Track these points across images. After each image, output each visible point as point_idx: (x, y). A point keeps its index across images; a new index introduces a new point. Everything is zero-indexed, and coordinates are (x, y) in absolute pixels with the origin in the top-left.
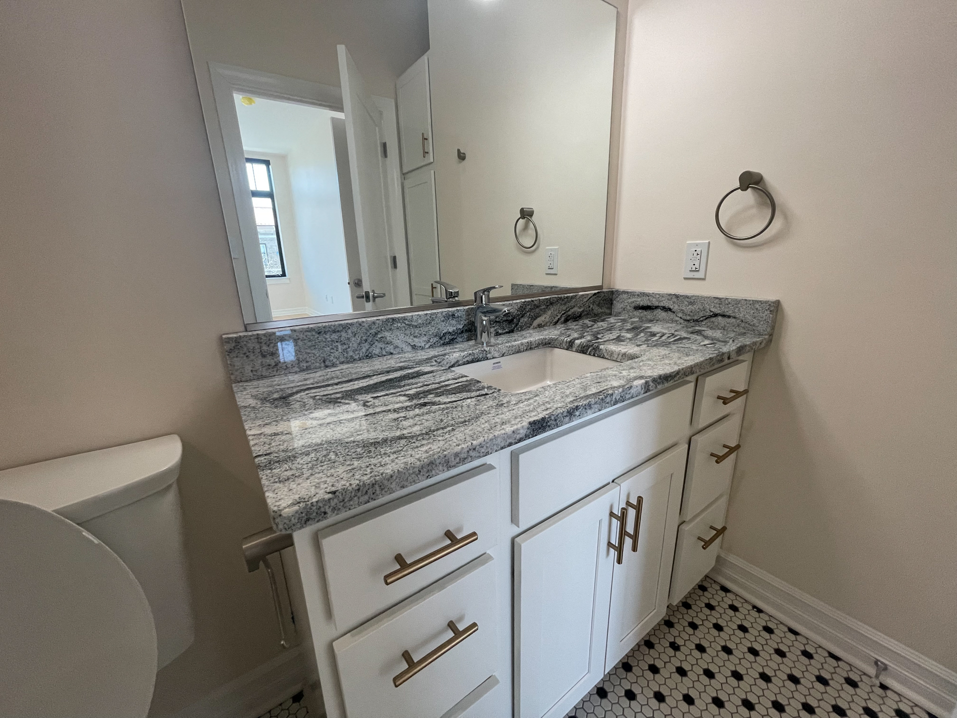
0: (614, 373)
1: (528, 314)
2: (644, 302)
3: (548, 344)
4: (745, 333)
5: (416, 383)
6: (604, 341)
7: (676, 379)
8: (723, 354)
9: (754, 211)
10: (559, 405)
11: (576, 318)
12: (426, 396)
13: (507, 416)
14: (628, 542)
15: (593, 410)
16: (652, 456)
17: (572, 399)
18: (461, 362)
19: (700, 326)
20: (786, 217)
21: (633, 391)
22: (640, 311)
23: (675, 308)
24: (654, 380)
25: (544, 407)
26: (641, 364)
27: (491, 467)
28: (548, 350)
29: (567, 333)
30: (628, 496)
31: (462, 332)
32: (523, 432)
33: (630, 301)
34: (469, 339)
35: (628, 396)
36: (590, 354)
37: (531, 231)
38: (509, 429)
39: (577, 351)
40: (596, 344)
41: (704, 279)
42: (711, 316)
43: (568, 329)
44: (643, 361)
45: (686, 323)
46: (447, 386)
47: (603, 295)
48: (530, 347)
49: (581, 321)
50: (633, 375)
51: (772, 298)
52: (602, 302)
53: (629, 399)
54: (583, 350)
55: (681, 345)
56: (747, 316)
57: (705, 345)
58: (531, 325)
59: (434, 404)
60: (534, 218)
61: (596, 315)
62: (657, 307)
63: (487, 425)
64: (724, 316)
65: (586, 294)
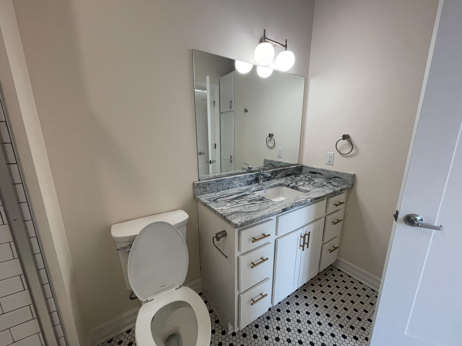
0: (302, 196)
1: (274, 174)
2: (313, 171)
3: (281, 185)
4: (345, 184)
5: (248, 198)
6: (299, 185)
7: (320, 199)
8: (335, 191)
9: (347, 146)
10: (289, 205)
11: (289, 175)
12: (253, 201)
13: (276, 207)
14: (306, 245)
15: (297, 207)
16: (313, 221)
17: (292, 204)
18: (255, 191)
19: (331, 180)
20: (356, 148)
21: (308, 202)
22: (311, 173)
23: (323, 174)
24: (314, 199)
25: (285, 206)
26: (310, 194)
27: (273, 220)
28: (281, 187)
29: (287, 181)
30: (306, 232)
31: (254, 181)
32: (280, 211)
33: (308, 170)
34: (256, 183)
35: (306, 203)
36: (295, 189)
37: (272, 141)
38: (277, 210)
39: (290, 188)
40: (297, 186)
41: (333, 165)
42: (334, 177)
43: (287, 180)
44: (311, 193)
45: (326, 179)
46: (256, 198)
47: (298, 167)
48: (275, 186)
49: (291, 176)
50: (308, 197)
51: (353, 173)
52: (298, 170)
53: (306, 204)
54: (293, 188)
55: (323, 188)
56: (345, 178)
57: (330, 188)
58: (275, 178)
59: (256, 203)
60: (273, 137)
61: (296, 174)
62: (317, 173)
63: (272, 209)
64: (338, 178)
65: (293, 167)
